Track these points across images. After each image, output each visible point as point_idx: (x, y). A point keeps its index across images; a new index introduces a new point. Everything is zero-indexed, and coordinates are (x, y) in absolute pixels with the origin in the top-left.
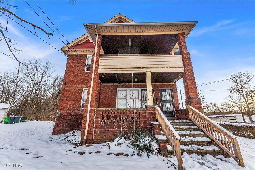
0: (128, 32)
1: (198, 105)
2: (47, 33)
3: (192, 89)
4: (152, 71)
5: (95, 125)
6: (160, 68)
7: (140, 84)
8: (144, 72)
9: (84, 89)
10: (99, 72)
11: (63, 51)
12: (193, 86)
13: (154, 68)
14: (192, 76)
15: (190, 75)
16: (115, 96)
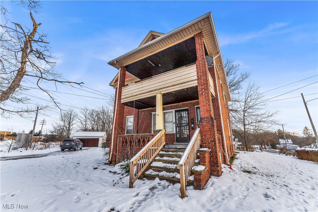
0: (144, 56)
1: (208, 126)
2: (78, 84)
3: (205, 106)
4: (163, 93)
5: (118, 149)
6: (171, 86)
7: (173, 105)
8: (155, 94)
9: (127, 117)
10: (122, 102)
11: (111, 86)
12: (206, 102)
13: (164, 88)
14: (205, 90)
15: (203, 89)
16: (150, 121)
